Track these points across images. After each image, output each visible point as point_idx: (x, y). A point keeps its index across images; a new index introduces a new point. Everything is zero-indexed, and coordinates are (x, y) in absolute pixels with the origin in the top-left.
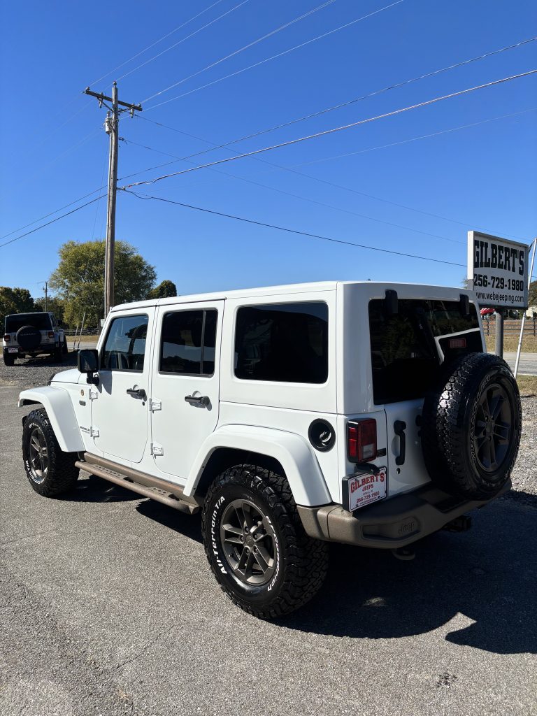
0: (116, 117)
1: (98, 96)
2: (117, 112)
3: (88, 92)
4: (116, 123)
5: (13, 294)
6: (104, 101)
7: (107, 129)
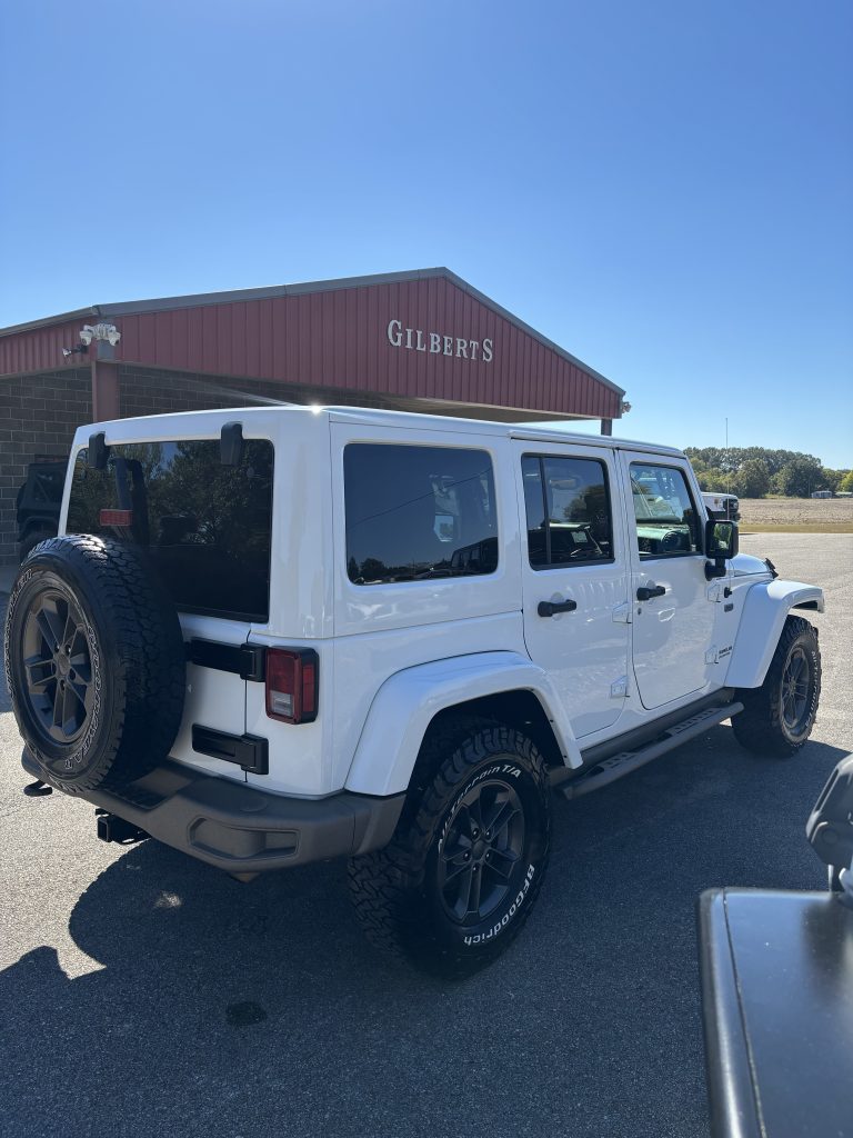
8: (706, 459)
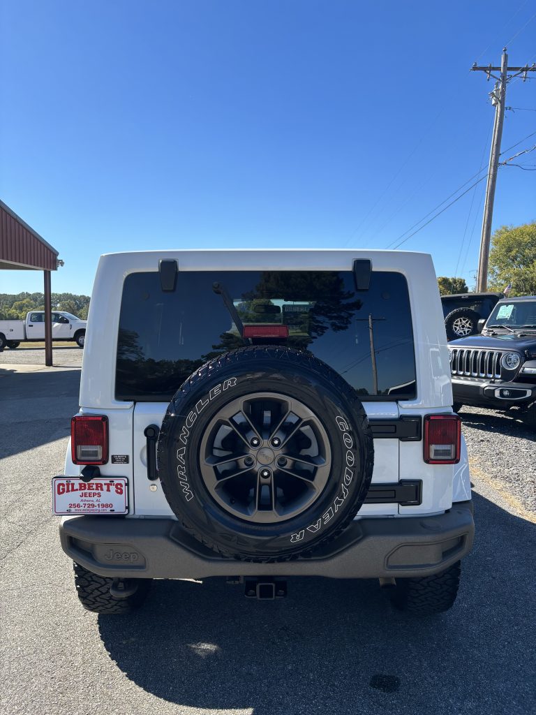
0: (504, 86)
1: (484, 69)
2: (504, 80)
3: (475, 68)
4: (503, 93)
5: (450, 284)
6: (492, 72)
7: (493, 102)
8: (35, 300)
